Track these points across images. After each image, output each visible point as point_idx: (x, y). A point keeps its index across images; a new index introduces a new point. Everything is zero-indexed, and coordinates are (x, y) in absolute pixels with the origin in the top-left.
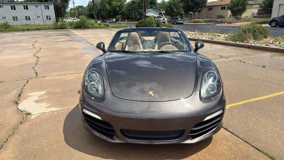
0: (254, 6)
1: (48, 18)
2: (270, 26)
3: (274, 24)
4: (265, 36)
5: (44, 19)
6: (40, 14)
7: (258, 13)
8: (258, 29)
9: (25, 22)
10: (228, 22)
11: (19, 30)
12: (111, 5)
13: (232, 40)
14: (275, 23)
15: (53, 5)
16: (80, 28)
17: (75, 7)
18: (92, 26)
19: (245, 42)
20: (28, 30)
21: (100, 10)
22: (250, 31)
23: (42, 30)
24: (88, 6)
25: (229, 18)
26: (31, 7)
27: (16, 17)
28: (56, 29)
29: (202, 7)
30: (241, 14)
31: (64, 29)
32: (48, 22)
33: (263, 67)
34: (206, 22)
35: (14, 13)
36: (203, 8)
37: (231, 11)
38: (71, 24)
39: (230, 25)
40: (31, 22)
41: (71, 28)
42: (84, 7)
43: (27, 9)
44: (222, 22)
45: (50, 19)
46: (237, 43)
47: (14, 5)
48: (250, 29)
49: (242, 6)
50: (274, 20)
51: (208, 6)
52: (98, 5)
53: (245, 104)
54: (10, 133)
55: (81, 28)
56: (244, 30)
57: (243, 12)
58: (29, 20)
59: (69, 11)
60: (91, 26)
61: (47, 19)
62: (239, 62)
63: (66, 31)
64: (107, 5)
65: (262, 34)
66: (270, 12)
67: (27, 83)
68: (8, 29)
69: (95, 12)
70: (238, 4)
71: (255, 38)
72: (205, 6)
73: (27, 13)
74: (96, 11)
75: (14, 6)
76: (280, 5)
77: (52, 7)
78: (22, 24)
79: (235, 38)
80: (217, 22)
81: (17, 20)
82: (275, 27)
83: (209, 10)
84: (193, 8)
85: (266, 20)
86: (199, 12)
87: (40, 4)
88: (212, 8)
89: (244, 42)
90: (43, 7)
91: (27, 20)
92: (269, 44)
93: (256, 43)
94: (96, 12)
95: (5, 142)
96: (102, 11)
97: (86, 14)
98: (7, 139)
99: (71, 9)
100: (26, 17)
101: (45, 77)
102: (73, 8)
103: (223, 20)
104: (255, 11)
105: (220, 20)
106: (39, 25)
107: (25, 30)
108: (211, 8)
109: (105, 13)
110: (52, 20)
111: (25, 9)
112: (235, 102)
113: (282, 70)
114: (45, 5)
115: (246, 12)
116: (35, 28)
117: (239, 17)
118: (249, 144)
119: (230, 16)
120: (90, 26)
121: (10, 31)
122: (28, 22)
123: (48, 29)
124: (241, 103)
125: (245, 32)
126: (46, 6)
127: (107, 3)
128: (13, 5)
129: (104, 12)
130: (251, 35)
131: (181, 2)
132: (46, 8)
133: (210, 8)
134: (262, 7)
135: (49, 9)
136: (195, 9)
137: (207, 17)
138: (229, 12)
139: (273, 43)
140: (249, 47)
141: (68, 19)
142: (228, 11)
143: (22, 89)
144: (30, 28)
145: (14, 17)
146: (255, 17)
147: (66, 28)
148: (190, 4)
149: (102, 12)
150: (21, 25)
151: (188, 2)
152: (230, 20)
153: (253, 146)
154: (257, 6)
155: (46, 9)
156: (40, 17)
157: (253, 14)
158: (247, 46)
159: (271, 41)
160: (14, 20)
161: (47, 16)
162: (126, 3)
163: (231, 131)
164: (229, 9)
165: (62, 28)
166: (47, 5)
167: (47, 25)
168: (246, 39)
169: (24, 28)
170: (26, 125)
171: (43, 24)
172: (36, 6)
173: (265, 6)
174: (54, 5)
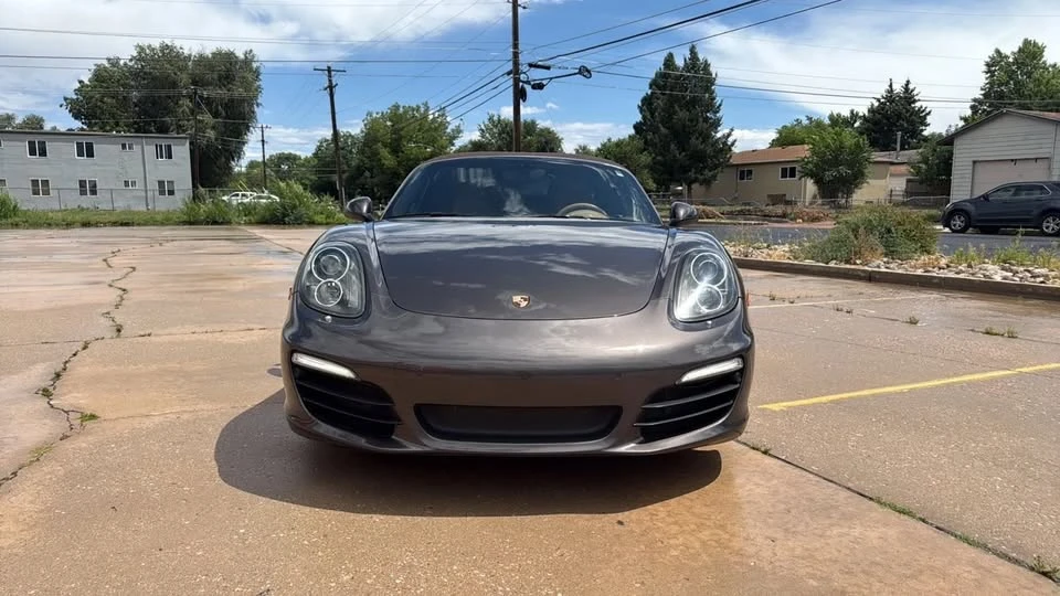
0: (892, 168)
1: (166, 189)
2: (947, 230)
3: (958, 222)
4: (922, 246)
5: (150, 194)
6: (135, 173)
7: (908, 193)
8: (899, 224)
9: (74, 200)
10: (806, 218)
11: (50, 225)
12: (400, 154)
13: (813, 258)
14: (962, 219)
15: (188, 144)
16: (279, 224)
17: (267, 157)
18: (328, 217)
19: (858, 262)
20: (86, 225)
21: (360, 171)
22: (870, 228)
23: (139, 225)
24: (315, 155)
25: (811, 204)
26: (106, 150)
27: (46, 183)
28: (191, 223)
29: (716, 167)
30: (849, 193)
31: (222, 223)
32: (164, 204)
33: (911, 323)
34: (731, 214)
35: (39, 168)
36: (720, 169)
37: (816, 182)
38: (247, 210)
39: (815, 225)
40: (101, 202)
41: (250, 223)
42: (300, 158)
43: (90, 154)
44: (784, 216)
45: (171, 193)
46: (832, 264)
47: (42, 138)
48: (871, 221)
49: (850, 165)
50: (957, 210)
51: (737, 165)
52: (351, 152)
53: (837, 402)
54: (26, 459)
55: (284, 224)
56: (853, 226)
57: (856, 186)
58: (94, 192)
59: (243, 169)
60: (324, 216)
61: (162, 192)
62: (832, 312)
63: (227, 229)
64: (385, 153)
65: (912, 239)
66: (945, 188)
67: (85, 348)
68: (10, 221)
69: (340, 178)
70: (836, 158)
71: (891, 253)
72: (727, 166)
73: (86, 169)
74: (344, 172)
75: (42, 144)
76: (974, 162)
77: (182, 152)
78: (63, 208)
79: (823, 251)
80: (767, 217)
81: (46, 192)
82: (963, 230)
83: (742, 178)
84: (685, 170)
85: (934, 212)
86: (707, 182)
87: (139, 140)
88: (750, 172)
89: (855, 264)
90: (150, 150)
91: (83, 192)
92: (936, 269)
93: (892, 266)
94: (345, 176)
95: (7, 479)
96: (367, 174)
97: (307, 182)
98: (15, 474)
99: (252, 165)
100: (82, 184)
101: (149, 335)
102: (260, 160)
103: (789, 211)
104: (899, 185)
105: (779, 209)
106: (128, 212)
107: (74, 223)
108: (746, 170)
109: (375, 180)
110: (178, 196)
111: (80, 154)
112: (806, 398)
113: (972, 330)
114: (159, 142)
115: (865, 185)
116: (113, 219)
117: (844, 201)
118: (835, 483)
119: (815, 197)
120: (318, 218)
121: (16, 226)
122: (87, 201)
123: (162, 224)
124: (824, 399)
125: (855, 231)
126: (161, 146)
127: (386, 147)
128: (37, 138)
129: (372, 177)
130: (874, 239)
131: (645, 150)
132: (159, 155)
133: (742, 172)
134: (918, 173)
135: (170, 157)
136: (692, 174)
137: (735, 201)
138: (810, 187)
139: (948, 266)
140: (872, 278)
141: (237, 195)
142: (805, 182)
143: (66, 362)
144: (93, 219)
145: (35, 183)
146: (897, 205)
147: (229, 223)
148: (675, 156)
149: (366, 178)
150: (60, 211)
151: (668, 151)
152: (815, 211)
153: (849, 489)
154: (903, 169)
155: (162, 157)
156: (134, 183)
157: (891, 196)
158: (863, 275)
159: (943, 262)
160: (34, 194)
161: (161, 183)
162: (454, 148)
163: (783, 458)
164: (807, 175)
165: (213, 221)
166: (164, 143)
167: (158, 213)
168: (858, 254)
169: (70, 219)
170: (81, 443)
171: (145, 209)
172: (124, 146)
173: (930, 168)
174: (190, 144)
